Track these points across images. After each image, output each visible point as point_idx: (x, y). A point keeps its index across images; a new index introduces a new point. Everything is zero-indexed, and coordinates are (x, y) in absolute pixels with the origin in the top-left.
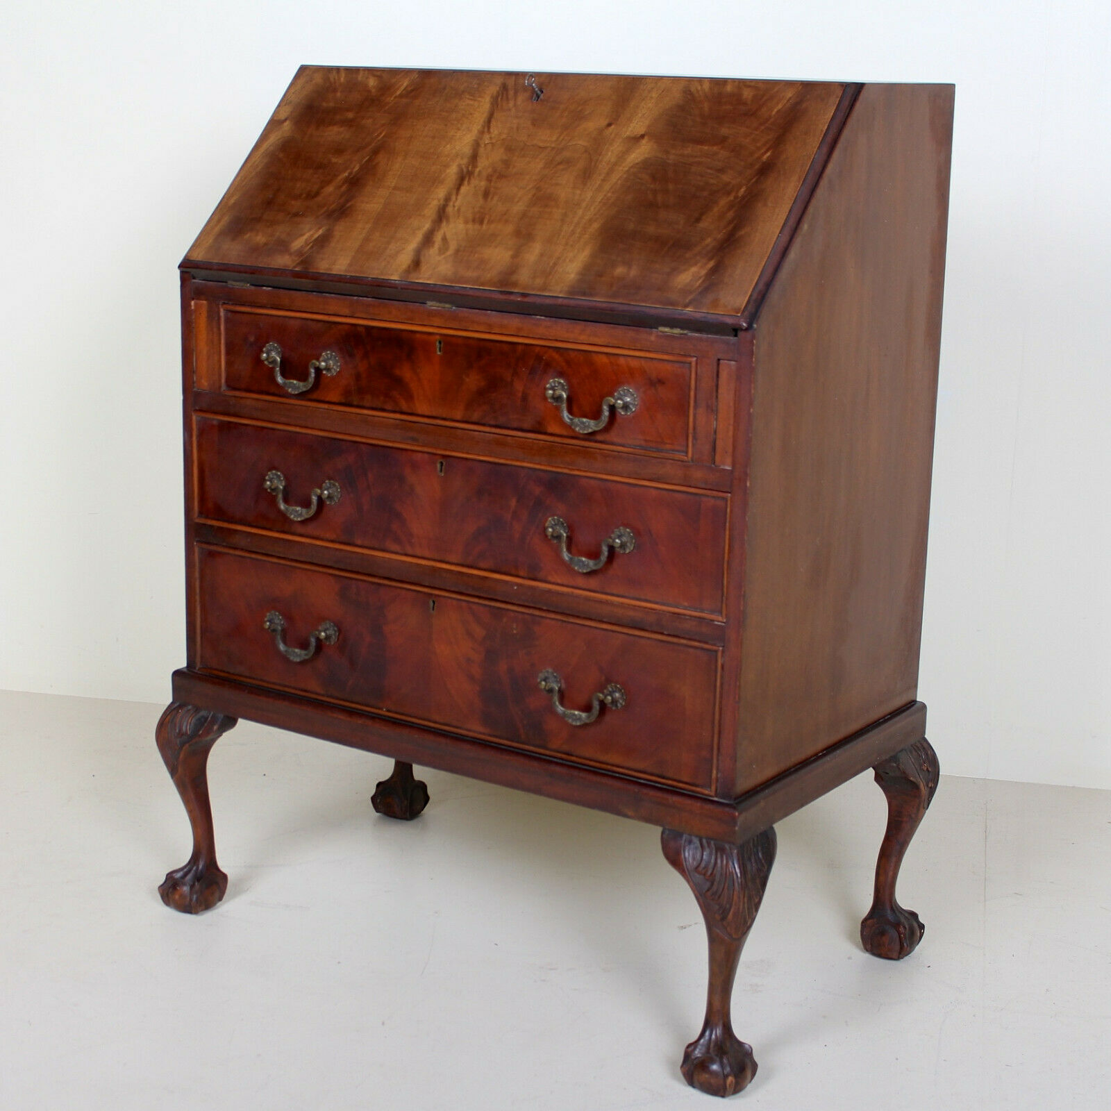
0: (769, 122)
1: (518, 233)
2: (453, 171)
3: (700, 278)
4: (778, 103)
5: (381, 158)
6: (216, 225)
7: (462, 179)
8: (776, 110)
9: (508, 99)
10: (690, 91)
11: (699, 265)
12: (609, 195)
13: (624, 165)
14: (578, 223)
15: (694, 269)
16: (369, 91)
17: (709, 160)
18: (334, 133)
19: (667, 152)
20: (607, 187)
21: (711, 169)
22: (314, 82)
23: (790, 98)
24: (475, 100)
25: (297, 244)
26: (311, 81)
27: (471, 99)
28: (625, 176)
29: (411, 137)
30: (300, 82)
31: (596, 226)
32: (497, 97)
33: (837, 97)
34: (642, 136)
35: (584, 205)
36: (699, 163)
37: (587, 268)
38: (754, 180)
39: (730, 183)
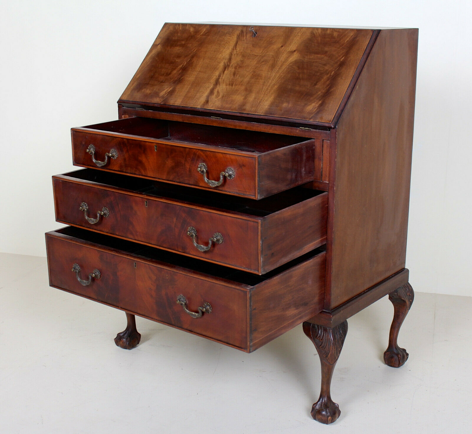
0: (344, 45)
1: (246, 90)
2: (222, 65)
3: (316, 108)
4: (347, 38)
5: (195, 60)
6: (132, 86)
7: (225, 67)
8: (346, 41)
9: (243, 36)
10: (313, 33)
11: (316, 102)
12: (282, 74)
13: (287, 62)
14: (269, 85)
15: (313, 104)
16: (191, 33)
17: (320, 60)
18: (177, 50)
19: (304, 57)
20: (280, 71)
21: (321, 64)
22: (170, 29)
23: (352, 36)
24: (231, 37)
25: (162, 93)
26: (169, 29)
27: (229, 36)
28: (288, 67)
29: (206, 51)
30: (164, 30)
31: (276, 87)
32: (239, 36)
33: (370, 35)
34: (295, 51)
35: (272, 78)
36: (316, 62)
37: (272, 104)
38: (337, 68)
39: (328, 70)
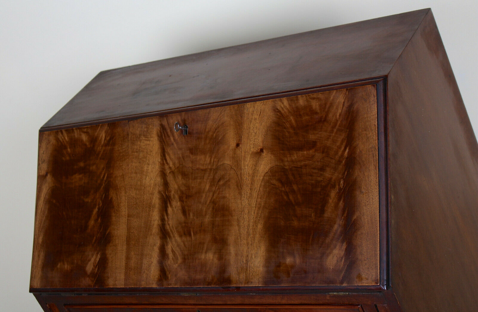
0: (338, 124)
1: (215, 240)
2: (156, 200)
3: (342, 258)
4: (337, 108)
5: (112, 194)
6: (39, 260)
7: (166, 201)
8: (338, 114)
9: (169, 137)
10: (278, 109)
11: (338, 247)
12: (259, 200)
13: (259, 175)
14: (249, 225)
15: (336, 252)
16: (85, 145)
17: (311, 162)
18: (77, 180)
19: (282, 161)
20: (255, 194)
21: (314, 168)
22: (51, 143)
23: (344, 102)
24: (149, 140)
25: (89, 268)
26: (49, 143)
27: (147, 140)
28: (263, 184)
29: (123, 175)
30: (44, 145)
31: (260, 226)
32: (162, 136)
33: (374, 96)
34: (262, 150)
35: (246, 211)
36: (306, 166)
37: (268, 261)
38: (346, 173)
39: (331, 178)
